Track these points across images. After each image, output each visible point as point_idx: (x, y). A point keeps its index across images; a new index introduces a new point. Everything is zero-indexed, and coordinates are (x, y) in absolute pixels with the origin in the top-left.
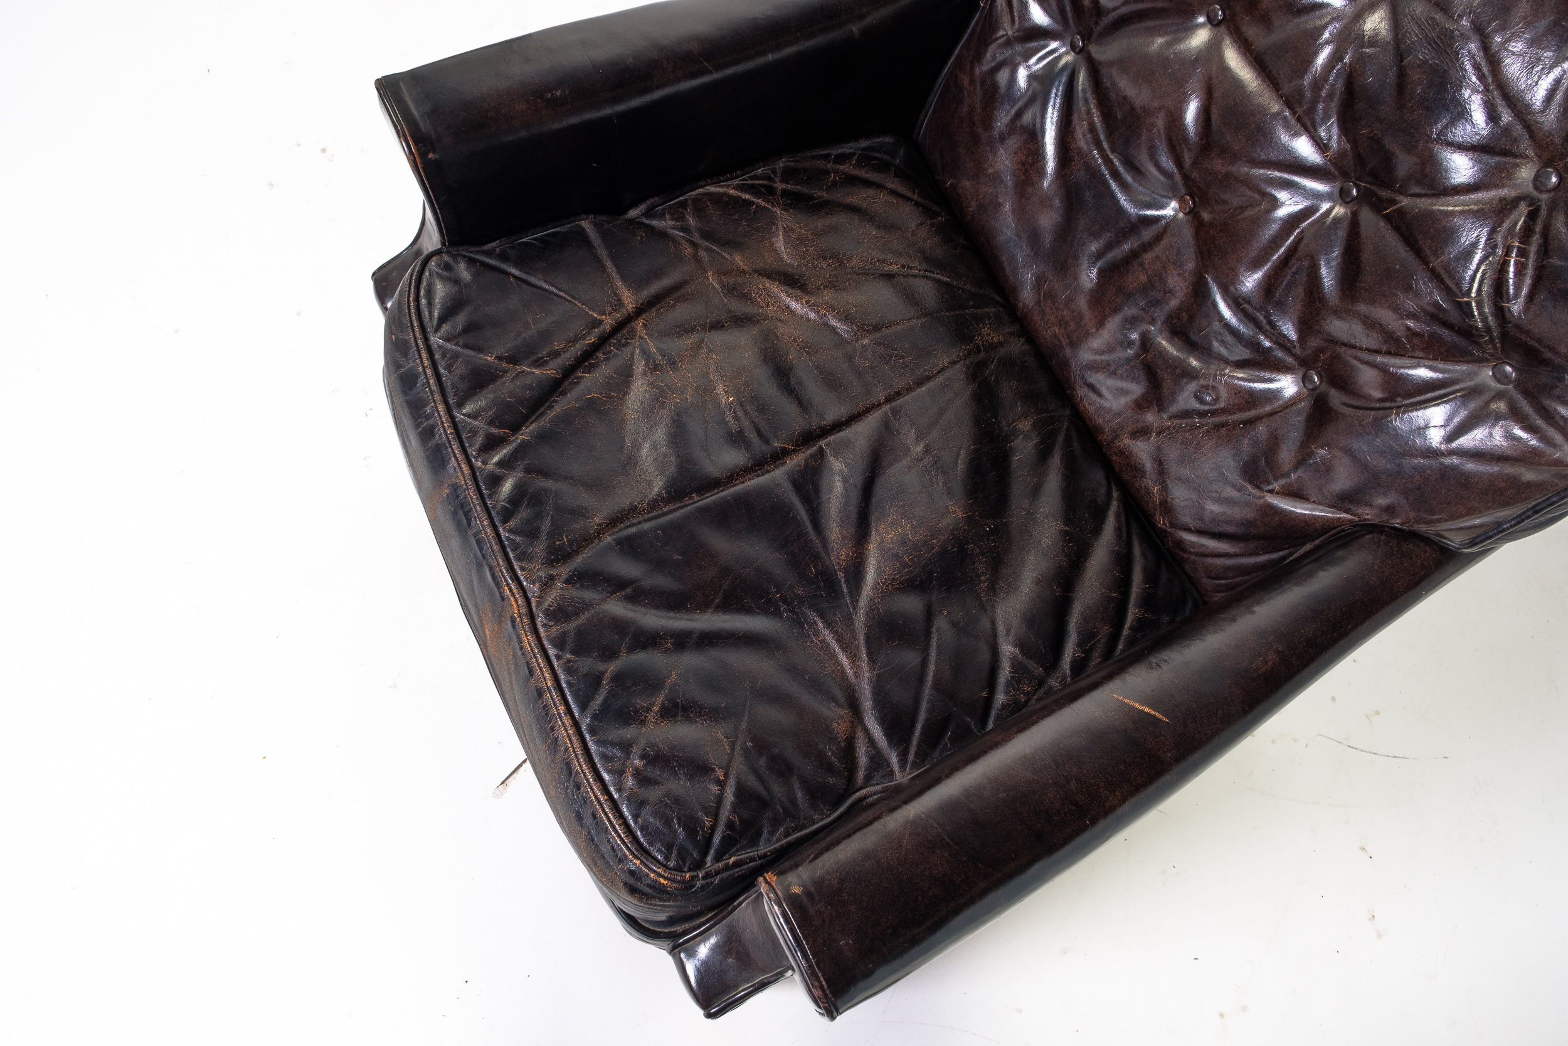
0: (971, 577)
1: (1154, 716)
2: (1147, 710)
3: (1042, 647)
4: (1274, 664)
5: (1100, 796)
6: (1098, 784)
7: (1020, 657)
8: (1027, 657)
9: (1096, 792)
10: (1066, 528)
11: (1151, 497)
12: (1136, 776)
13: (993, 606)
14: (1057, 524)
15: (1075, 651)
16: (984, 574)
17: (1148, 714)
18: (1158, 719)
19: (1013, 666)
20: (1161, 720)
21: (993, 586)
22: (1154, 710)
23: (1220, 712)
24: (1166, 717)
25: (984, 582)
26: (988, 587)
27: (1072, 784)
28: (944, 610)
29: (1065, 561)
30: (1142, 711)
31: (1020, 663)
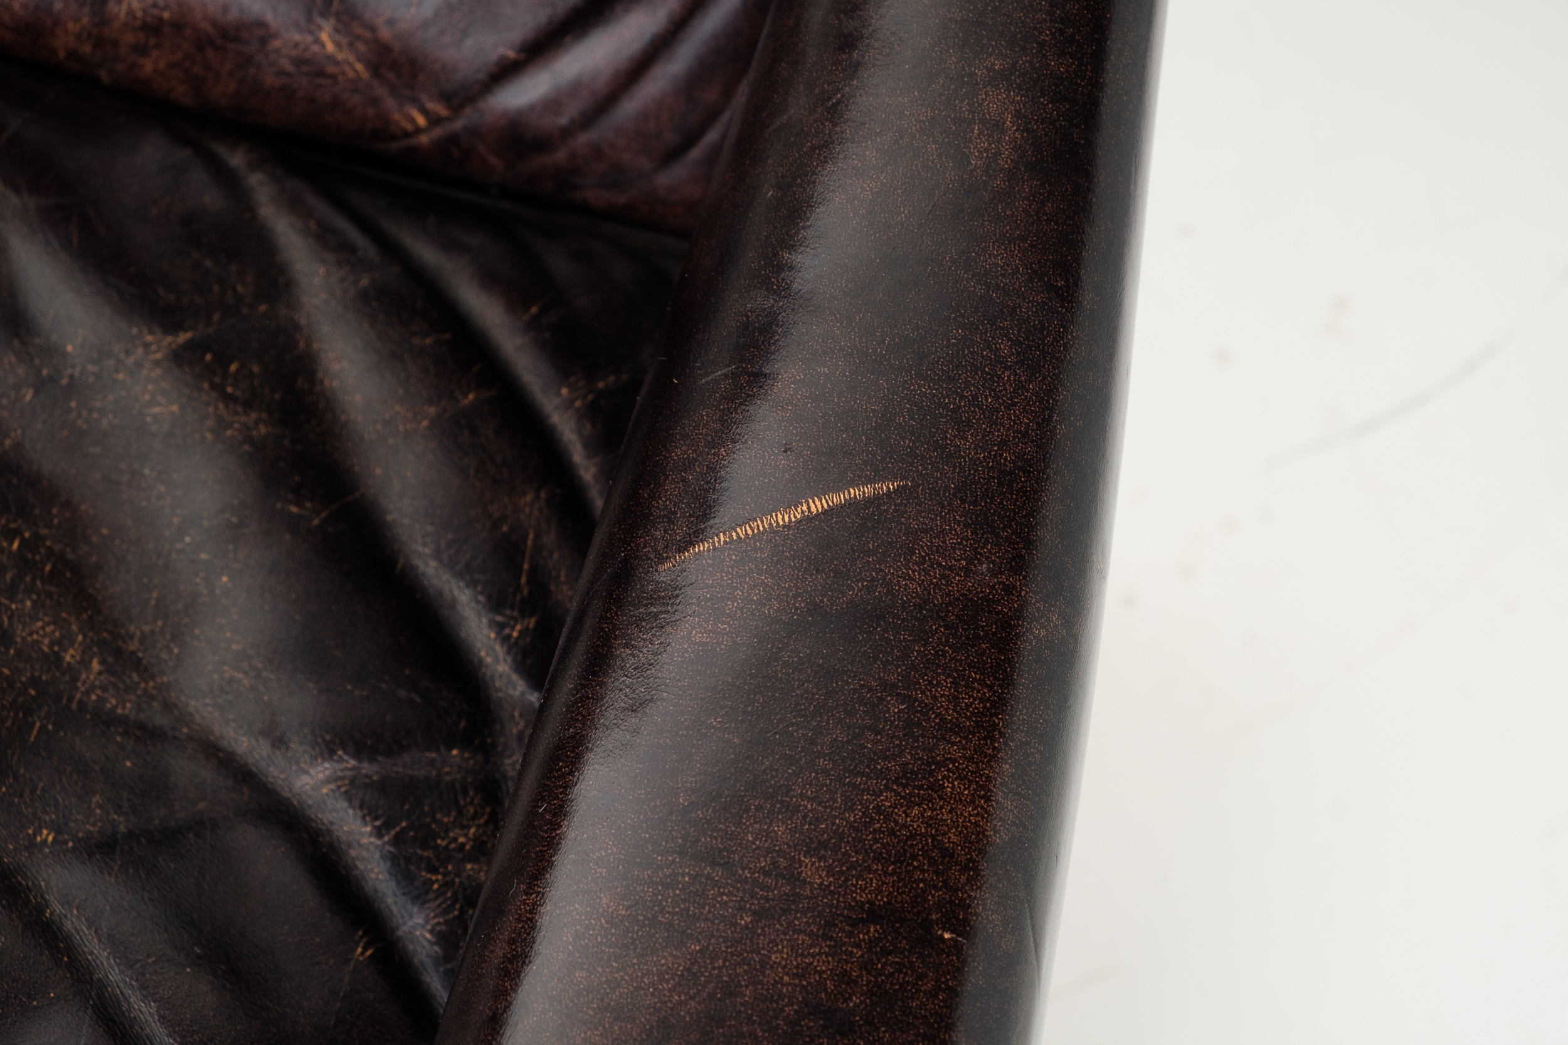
0: (35, 682)
1: (851, 504)
2: (816, 506)
3: (402, 693)
4: (1018, 115)
5: (912, 836)
6: (878, 808)
7: (367, 768)
8: (389, 753)
9: (892, 832)
10: (183, 337)
11: (333, 77)
12: (955, 699)
13: (168, 707)
14: (146, 346)
15: (501, 627)
16: (65, 641)
17: (827, 513)
18: (869, 502)
19: (369, 811)
20: (877, 497)
21: (118, 653)
22: (837, 490)
23: (1004, 348)
24: (883, 479)
25: (85, 663)
26: (109, 670)
27: (806, 872)
28: (37, 831)
29: (257, 423)
30: (809, 519)
31: (382, 787)
